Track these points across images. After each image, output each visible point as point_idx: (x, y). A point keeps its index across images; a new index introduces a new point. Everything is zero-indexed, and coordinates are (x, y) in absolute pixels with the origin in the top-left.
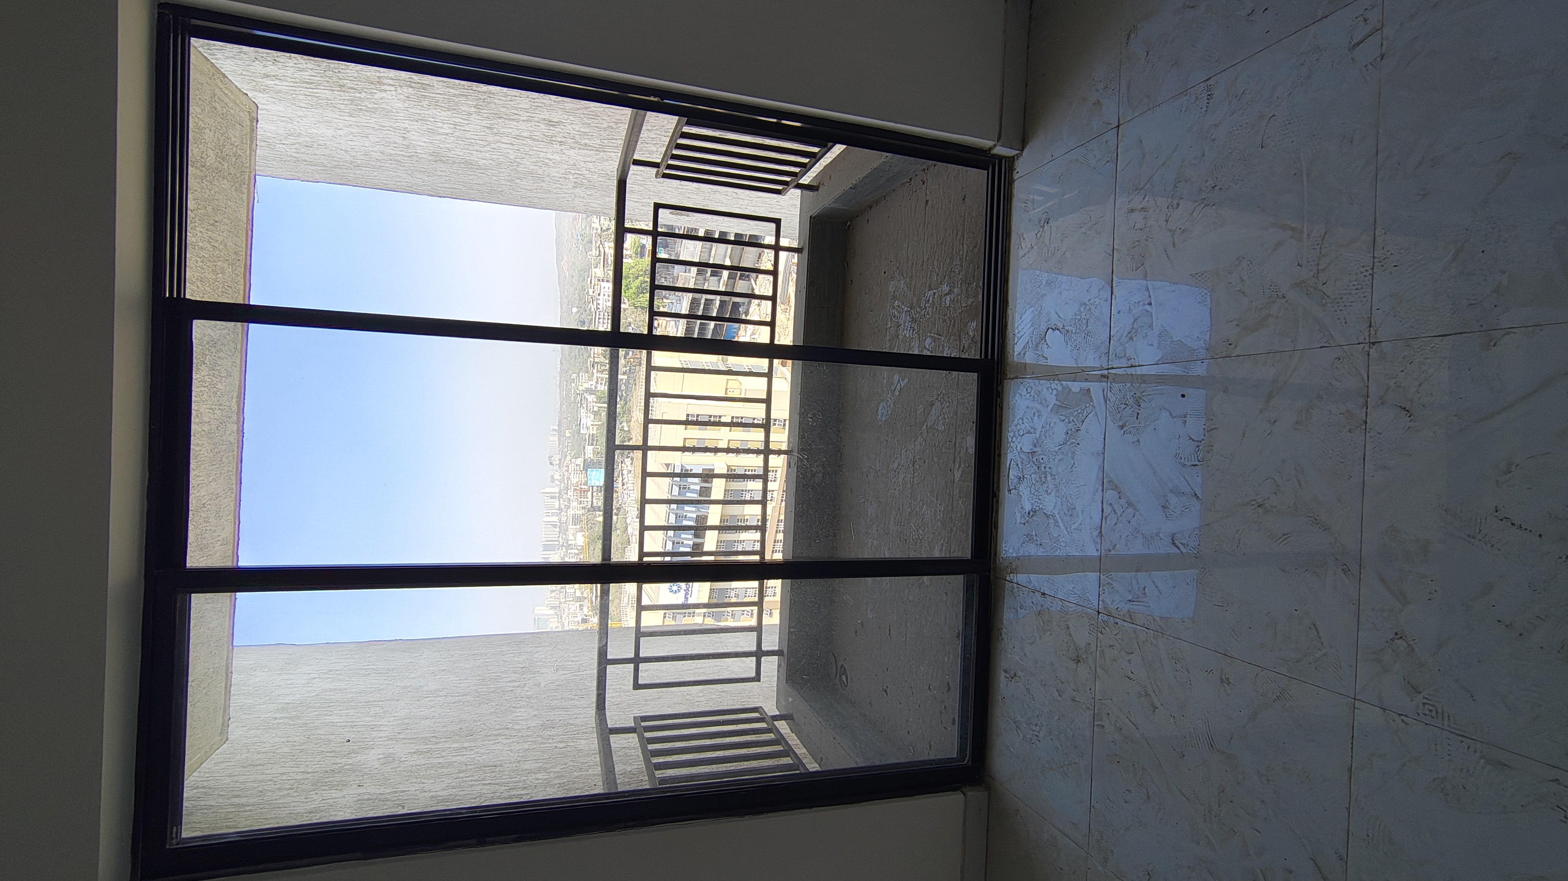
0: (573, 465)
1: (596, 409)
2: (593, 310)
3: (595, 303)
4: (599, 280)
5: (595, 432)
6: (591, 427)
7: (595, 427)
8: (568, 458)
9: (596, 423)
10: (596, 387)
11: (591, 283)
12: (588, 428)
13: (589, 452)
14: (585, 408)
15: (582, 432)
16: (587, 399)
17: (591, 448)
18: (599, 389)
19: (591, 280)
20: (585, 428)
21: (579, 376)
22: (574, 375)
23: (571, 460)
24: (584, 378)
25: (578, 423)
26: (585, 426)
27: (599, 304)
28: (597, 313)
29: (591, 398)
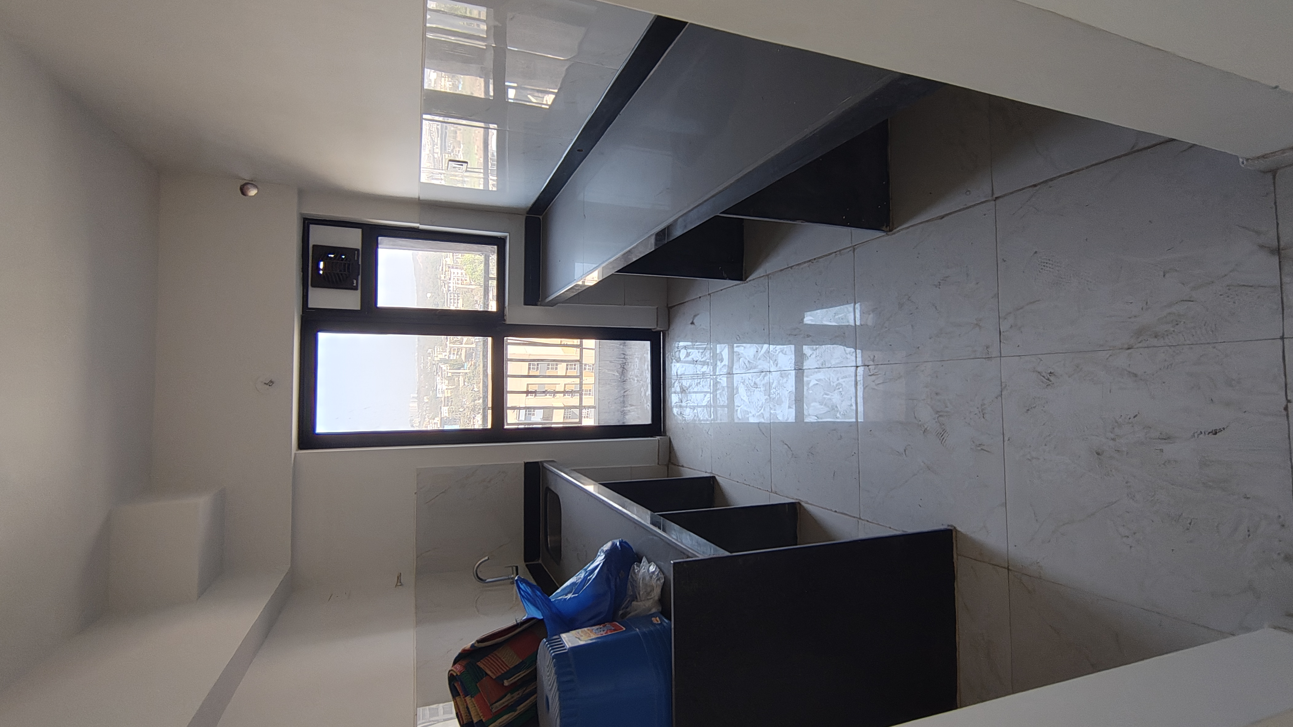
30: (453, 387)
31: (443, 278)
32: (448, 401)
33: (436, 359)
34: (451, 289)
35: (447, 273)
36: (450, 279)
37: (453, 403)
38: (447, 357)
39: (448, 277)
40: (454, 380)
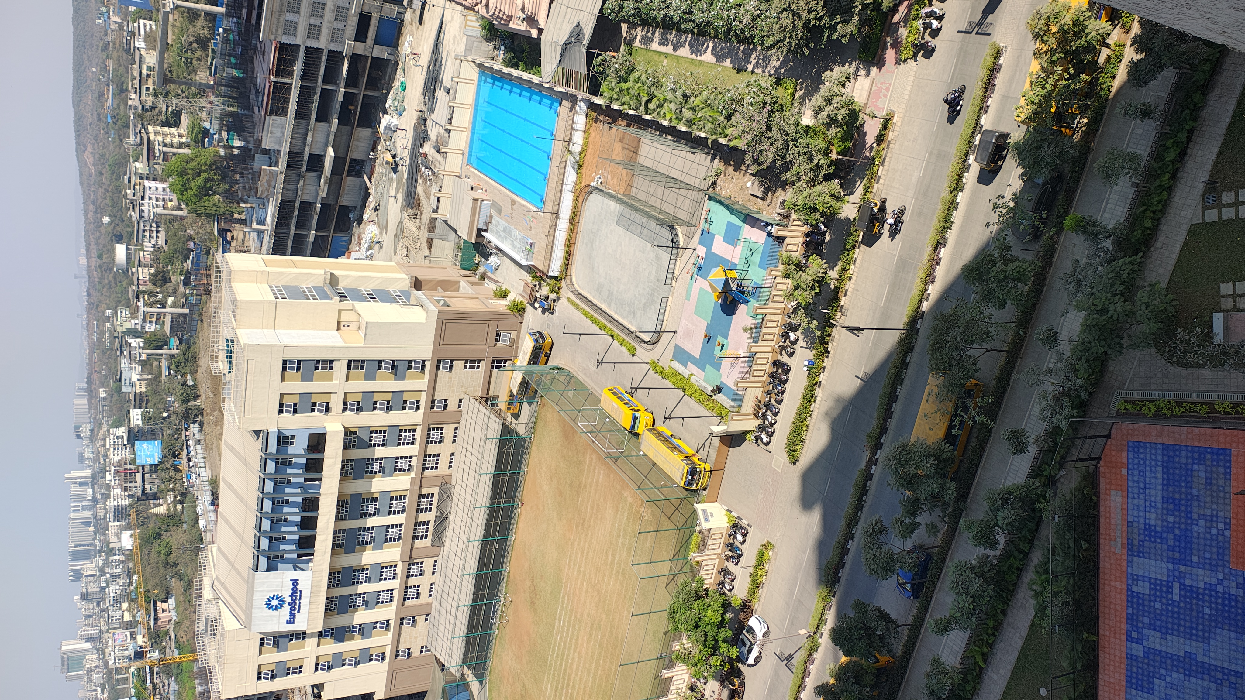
0: (112, 437)
1: (144, 357)
2: (134, 219)
3: (137, 210)
4: (141, 178)
5: (144, 389)
6: (138, 383)
7: (143, 383)
8: (105, 428)
9: (145, 377)
10: (143, 327)
11: (129, 181)
12: (132, 385)
13: (136, 417)
14: (128, 356)
15: (124, 389)
16: (130, 344)
17: (139, 411)
18: (147, 329)
19: (130, 178)
20: (128, 384)
21: (116, 313)
22: (109, 312)
23: (108, 431)
24: (124, 314)
25: (118, 377)
26: (128, 382)
27: (143, 211)
28: (141, 224)
29: (134, 342)
30: (150, 377)
31: (130, 196)
32: (141, 400)
33: (119, 329)
34: (146, 215)
35: (137, 187)
36: (143, 198)
37: (149, 404)
38: (139, 327)
39: (139, 195)
40: (151, 365)
